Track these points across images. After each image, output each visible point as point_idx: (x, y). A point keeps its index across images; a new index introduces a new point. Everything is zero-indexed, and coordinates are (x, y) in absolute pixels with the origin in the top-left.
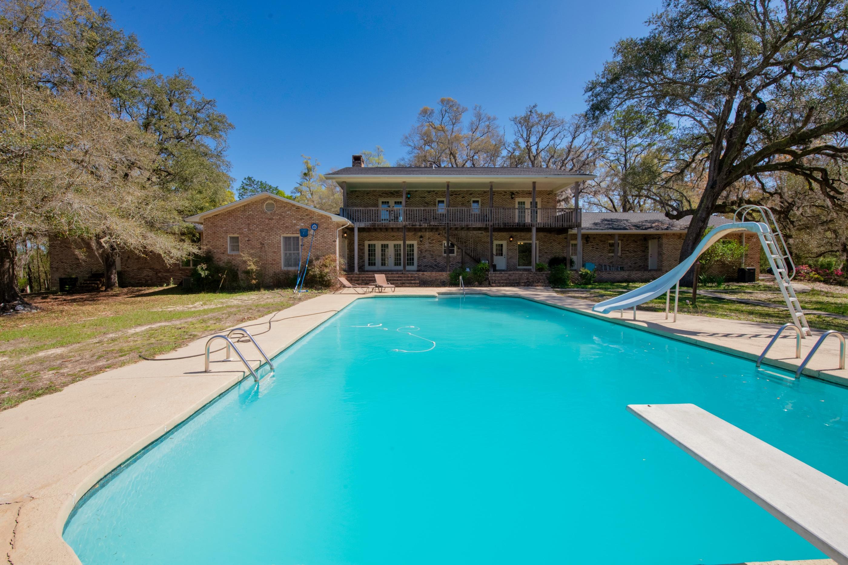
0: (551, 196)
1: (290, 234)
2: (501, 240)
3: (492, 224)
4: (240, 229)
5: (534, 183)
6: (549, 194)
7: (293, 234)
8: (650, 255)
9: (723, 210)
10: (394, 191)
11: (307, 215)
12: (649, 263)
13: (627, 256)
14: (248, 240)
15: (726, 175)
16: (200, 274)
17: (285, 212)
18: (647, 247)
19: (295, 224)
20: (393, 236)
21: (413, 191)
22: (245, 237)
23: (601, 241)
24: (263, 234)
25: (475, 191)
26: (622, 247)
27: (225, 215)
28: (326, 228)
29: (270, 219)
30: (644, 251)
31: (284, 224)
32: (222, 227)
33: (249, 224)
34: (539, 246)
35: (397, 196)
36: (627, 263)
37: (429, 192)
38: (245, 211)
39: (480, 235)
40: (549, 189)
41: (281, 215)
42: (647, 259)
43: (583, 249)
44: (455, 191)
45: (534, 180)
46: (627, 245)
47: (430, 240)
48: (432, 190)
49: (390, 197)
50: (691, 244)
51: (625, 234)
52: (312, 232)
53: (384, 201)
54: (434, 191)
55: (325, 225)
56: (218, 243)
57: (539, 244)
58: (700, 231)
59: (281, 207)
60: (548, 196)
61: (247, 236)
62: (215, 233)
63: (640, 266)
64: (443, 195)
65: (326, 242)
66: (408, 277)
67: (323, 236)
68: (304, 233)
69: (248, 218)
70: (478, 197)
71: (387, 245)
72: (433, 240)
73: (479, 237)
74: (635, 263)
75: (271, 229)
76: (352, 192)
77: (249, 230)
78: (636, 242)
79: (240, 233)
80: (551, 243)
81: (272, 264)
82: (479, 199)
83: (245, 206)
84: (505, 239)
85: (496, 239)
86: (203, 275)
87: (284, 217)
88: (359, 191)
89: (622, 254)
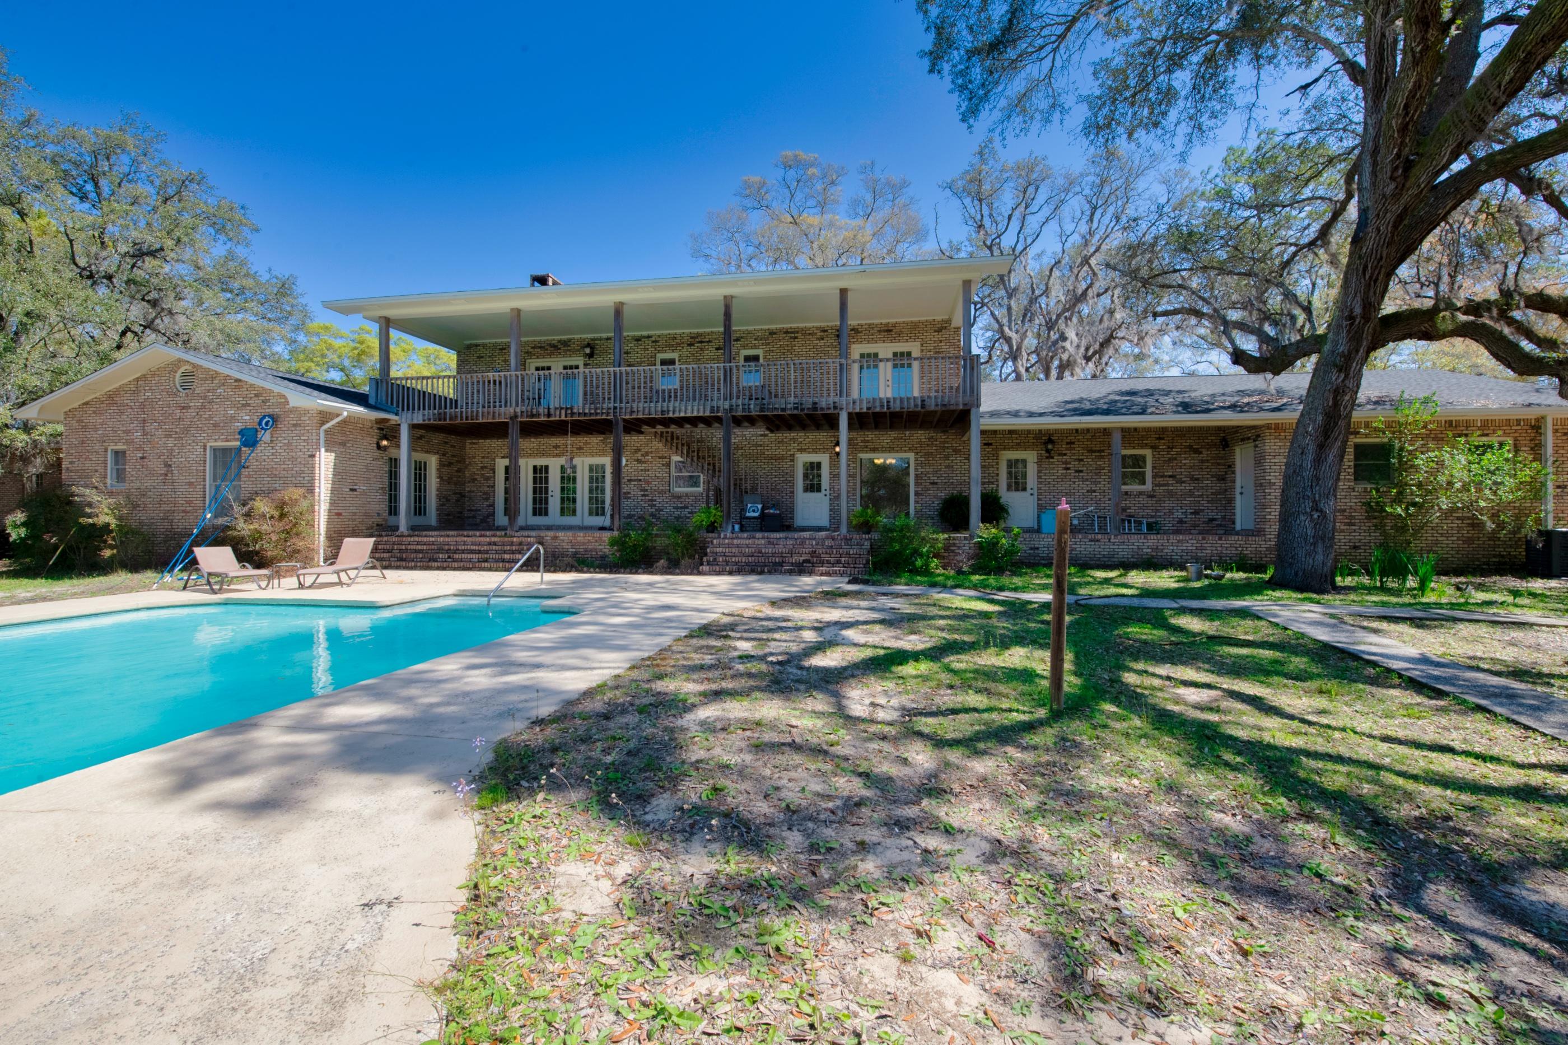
0: (944, 335)
1: (223, 440)
2: (815, 451)
3: (727, 407)
4: (127, 432)
5: (843, 292)
6: (939, 331)
7: (227, 440)
8: (1238, 490)
9: (1425, 327)
10: (559, 341)
11: (256, 395)
12: (1238, 511)
13: (1170, 492)
14: (142, 458)
15: (1392, 178)
16: (9, 535)
17: (214, 391)
18: (1231, 467)
19: (233, 419)
20: (556, 447)
21: (601, 339)
22: (137, 449)
23: (1091, 451)
24: (171, 442)
25: (749, 332)
26: (1154, 468)
27: (102, 402)
28: (295, 425)
29: (184, 408)
30: (1222, 479)
31: (210, 418)
32: (96, 430)
33: (144, 421)
34: (916, 465)
35: (566, 351)
36: (1171, 512)
37: (638, 339)
38: (137, 392)
39: (760, 440)
40: (939, 318)
41: (205, 398)
42: (1231, 501)
43: (1039, 472)
44: (698, 335)
45: (843, 284)
46: (1170, 460)
47: (639, 456)
48: (645, 333)
49: (550, 355)
50: (1312, 448)
51: (1164, 430)
52: (267, 437)
53: (540, 365)
54: (649, 337)
55: (292, 419)
56: (88, 464)
57: (916, 459)
58: (1336, 404)
59: (206, 379)
60: (937, 336)
61: (140, 449)
62: (83, 442)
63: (1212, 520)
64: (670, 346)
65: (293, 459)
66: (512, 544)
67: (289, 444)
68: (250, 439)
69: (142, 406)
70: (755, 347)
71: (547, 467)
72: (647, 454)
73: (756, 445)
74: (1196, 513)
75: (186, 430)
76: (469, 347)
77: (145, 434)
78: (1197, 452)
79: (127, 443)
80: (947, 457)
81: (184, 511)
82: (759, 352)
83: (137, 380)
84: (824, 450)
85: (801, 450)
86: (14, 536)
87: (211, 401)
88: (484, 345)
89: (1155, 485)
